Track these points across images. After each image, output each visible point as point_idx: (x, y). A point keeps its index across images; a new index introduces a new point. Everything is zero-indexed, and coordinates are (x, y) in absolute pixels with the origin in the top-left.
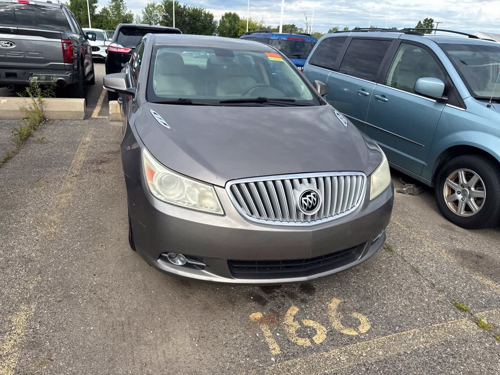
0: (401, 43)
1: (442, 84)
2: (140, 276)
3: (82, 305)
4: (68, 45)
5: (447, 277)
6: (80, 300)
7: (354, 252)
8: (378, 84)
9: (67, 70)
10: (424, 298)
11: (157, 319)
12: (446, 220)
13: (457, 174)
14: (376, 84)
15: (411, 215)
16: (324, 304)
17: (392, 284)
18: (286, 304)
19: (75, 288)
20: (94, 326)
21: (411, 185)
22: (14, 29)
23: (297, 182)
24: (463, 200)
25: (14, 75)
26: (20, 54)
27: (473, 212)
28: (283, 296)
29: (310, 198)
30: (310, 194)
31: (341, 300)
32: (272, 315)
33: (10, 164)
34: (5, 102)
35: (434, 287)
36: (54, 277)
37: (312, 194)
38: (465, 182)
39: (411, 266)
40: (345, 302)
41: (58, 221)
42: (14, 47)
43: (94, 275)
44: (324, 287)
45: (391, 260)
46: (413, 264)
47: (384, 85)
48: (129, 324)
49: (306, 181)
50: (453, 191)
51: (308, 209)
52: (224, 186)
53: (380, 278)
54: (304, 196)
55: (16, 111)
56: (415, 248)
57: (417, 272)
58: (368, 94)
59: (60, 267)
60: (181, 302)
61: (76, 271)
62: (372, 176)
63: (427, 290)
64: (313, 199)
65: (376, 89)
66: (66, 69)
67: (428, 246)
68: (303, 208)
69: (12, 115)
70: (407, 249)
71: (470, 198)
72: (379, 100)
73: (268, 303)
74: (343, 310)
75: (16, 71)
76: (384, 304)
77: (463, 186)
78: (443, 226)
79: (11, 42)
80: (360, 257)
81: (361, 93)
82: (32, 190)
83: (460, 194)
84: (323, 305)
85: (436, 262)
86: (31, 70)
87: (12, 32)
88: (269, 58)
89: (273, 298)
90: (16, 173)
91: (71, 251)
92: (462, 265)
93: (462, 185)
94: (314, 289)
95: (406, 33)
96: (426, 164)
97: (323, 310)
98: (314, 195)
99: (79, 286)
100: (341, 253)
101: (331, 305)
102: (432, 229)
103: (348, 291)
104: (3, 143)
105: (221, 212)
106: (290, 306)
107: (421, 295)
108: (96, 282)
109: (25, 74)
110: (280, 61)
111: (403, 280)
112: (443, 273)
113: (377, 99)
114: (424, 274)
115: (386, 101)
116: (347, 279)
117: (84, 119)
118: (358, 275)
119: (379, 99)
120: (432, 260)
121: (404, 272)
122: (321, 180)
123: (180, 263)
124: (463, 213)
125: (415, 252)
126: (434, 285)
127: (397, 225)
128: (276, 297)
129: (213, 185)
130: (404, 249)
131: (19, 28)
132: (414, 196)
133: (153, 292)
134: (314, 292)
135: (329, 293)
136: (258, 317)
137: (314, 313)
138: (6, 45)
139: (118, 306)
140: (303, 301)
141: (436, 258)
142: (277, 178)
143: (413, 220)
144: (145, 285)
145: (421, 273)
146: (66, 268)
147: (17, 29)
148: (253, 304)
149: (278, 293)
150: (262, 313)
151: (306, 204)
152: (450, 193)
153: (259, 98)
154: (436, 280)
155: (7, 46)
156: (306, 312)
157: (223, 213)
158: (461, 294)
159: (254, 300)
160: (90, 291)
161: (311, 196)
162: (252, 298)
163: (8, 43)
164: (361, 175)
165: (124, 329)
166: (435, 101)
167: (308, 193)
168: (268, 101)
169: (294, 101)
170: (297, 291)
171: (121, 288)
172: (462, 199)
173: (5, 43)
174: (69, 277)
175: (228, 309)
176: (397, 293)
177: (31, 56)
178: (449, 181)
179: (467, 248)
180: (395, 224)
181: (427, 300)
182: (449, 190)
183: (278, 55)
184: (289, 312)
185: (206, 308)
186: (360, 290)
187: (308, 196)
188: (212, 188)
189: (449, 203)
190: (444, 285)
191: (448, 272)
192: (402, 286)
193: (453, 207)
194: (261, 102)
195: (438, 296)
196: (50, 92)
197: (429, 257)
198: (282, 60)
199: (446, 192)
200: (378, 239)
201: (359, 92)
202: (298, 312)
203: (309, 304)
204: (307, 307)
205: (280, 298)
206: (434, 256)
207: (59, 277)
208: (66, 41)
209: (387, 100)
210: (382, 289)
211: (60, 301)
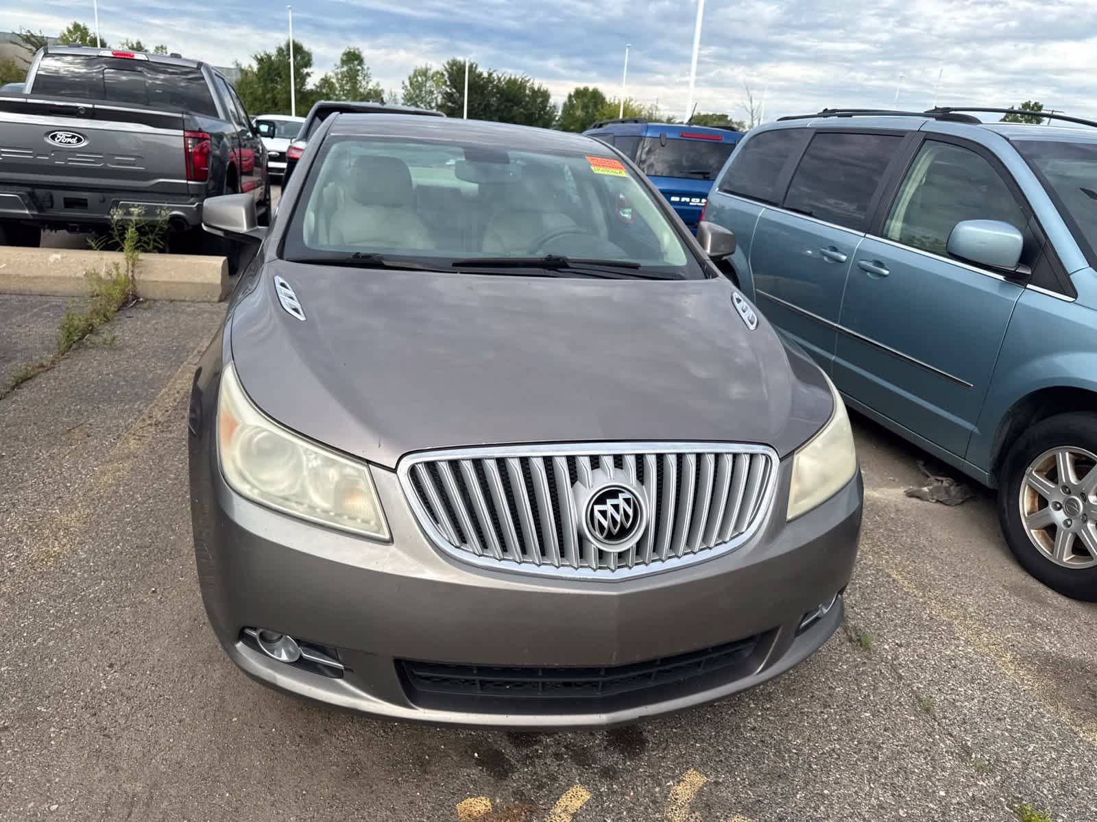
0: (925, 140)
1: (1019, 237)
2: (217, 675)
3: (53, 743)
4: (199, 142)
5: (1007, 730)
6: (52, 729)
7: (747, 654)
8: (868, 235)
9: (192, 196)
10: (936, 786)
11: (222, 795)
12: (1025, 573)
13: (1054, 460)
14: (863, 234)
15: (934, 557)
16: (659, 785)
17: (852, 740)
18: (561, 778)
19: (52, 697)
20: (62, 801)
21: (943, 479)
22: (87, 109)
23: (584, 463)
24: (1069, 526)
25: (82, 204)
26: (98, 161)
27: (1092, 559)
28: (558, 756)
29: (616, 507)
30: (617, 497)
31: (707, 776)
32: (516, 807)
33: (25, 393)
34: (57, 259)
35: (969, 755)
36: (14, 666)
37: (621, 496)
38: (1073, 479)
39: (913, 691)
40: (717, 783)
41: (75, 526)
42: (84, 144)
43: (111, 666)
44: (671, 738)
45: (864, 673)
46: (919, 688)
47: (881, 237)
48: (148, 805)
49: (608, 462)
50: (1043, 502)
51: (610, 537)
52: (394, 467)
53: (826, 721)
54: (601, 500)
55: (79, 279)
56: (932, 644)
57: (927, 710)
58: (844, 258)
59: (39, 640)
60: (296, 751)
61: (72, 653)
62: (796, 457)
63: (948, 765)
64: (624, 510)
65: (863, 248)
66: (191, 192)
67: (967, 642)
68: (597, 534)
69: (69, 287)
70: (908, 645)
71: (1086, 521)
72: (868, 274)
73: (513, 772)
74: (708, 806)
75: (87, 194)
76: (823, 795)
77: (1067, 489)
78: (1015, 590)
79: (79, 135)
80: (762, 666)
81: (830, 257)
82: (47, 452)
83: (1062, 510)
84: (657, 789)
85: (984, 688)
86: (116, 195)
87: (83, 113)
88: (593, 168)
89: (529, 760)
90: (30, 413)
91: (79, 601)
92: (1054, 698)
93: (1064, 487)
94: (643, 742)
95: (938, 118)
96: (976, 430)
97: (654, 802)
98: (627, 501)
99: (65, 691)
100: (709, 653)
101: (679, 789)
102: (984, 595)
103: (731, 752)
104: (30, 346)
105: (384, 534)
106: (570, 784)
107: (929, 778)
108: (108, 684)
109: (104, 201)
110: (620, 175)
111: (885, 730)
112: (999, 719)
113: (866, 270)
114: (945, 718)
115: (885, 276)
116: (735, 720)
117: (220, 301)
118: (768, 709)
119: (867, 271)
120: (972, 681)
121: (891, 710)
122: (651, 462)
123: (284, 657)
124: (1067, 558)
125: (930, 656)
126: (967, 751)
127: (894, 580)
128: (539, 757)
129: (369, 462)
130: (900, 646)
131: (96, 106)
132: (951, 508)
133: (235, 719)
134: (642, 750)
135: (682, 756)
136: (478, 808)
137: (629, 810)
138: (69, 140)
139: (137, 750)
140: (608, 773)
141: (985, 674)
142: (533, 451)
143: (937, 568)
144: (223, 700)
145: (939, 715)
146: (51, 644)
147: (93, 108)
148: (475, 772)
149: (547, 747)
150: (492, 800)
151: (605, 523)
152: (1037, 504)
153: (549, 258)
154: (975, 737)
155: (69, 143)
156: (608, 806)
157: (387, 537)
158: (1042, 781)
159: (480, 762)
160: (86, 707)
161: (620, 501)
162: (476, 755)
163: (73, 137)
164: (763, 454)
165: (133, 815)
166: (1001, 278)
167: (613, 493)
168: (569, 264)
169: (636, 267)
170: (599, 745)
171: (162, 703)
172: (1065, 523)
173: (66, 137)
174: (50, 667)
175: (407, 781)
176: (864, 767)
177: (118, 164)
178: (1033, 476)
179: (1074, 652)
180: (889, 576)
181: (942, 793)
182: (1033, 497)
183: (618, 164)
184: (564, 801)
185: (353, 773)
186: (763, 753)
187: (610, 502)
188: (365, 469)
189: (1032, 531)
190: (997, 754)
191: (1013, 718)
192: (879, 748)
193: (1043, 541)
194: (554, 266)
195: (976, 785)
196: (155, 240)
197: (965, 672)
198: (624, 174)
199: (1025, 503)
200: (817, 619)
201: (824, 254)
202: (587, 804)
203: (621, 783)
204: (614, 792)
205: (548, 761)
206: (978, 670)
207: (26, 665)
208: (193, 135)
209: (886, 272)
210: (823, 753)
211: (7, 727)
